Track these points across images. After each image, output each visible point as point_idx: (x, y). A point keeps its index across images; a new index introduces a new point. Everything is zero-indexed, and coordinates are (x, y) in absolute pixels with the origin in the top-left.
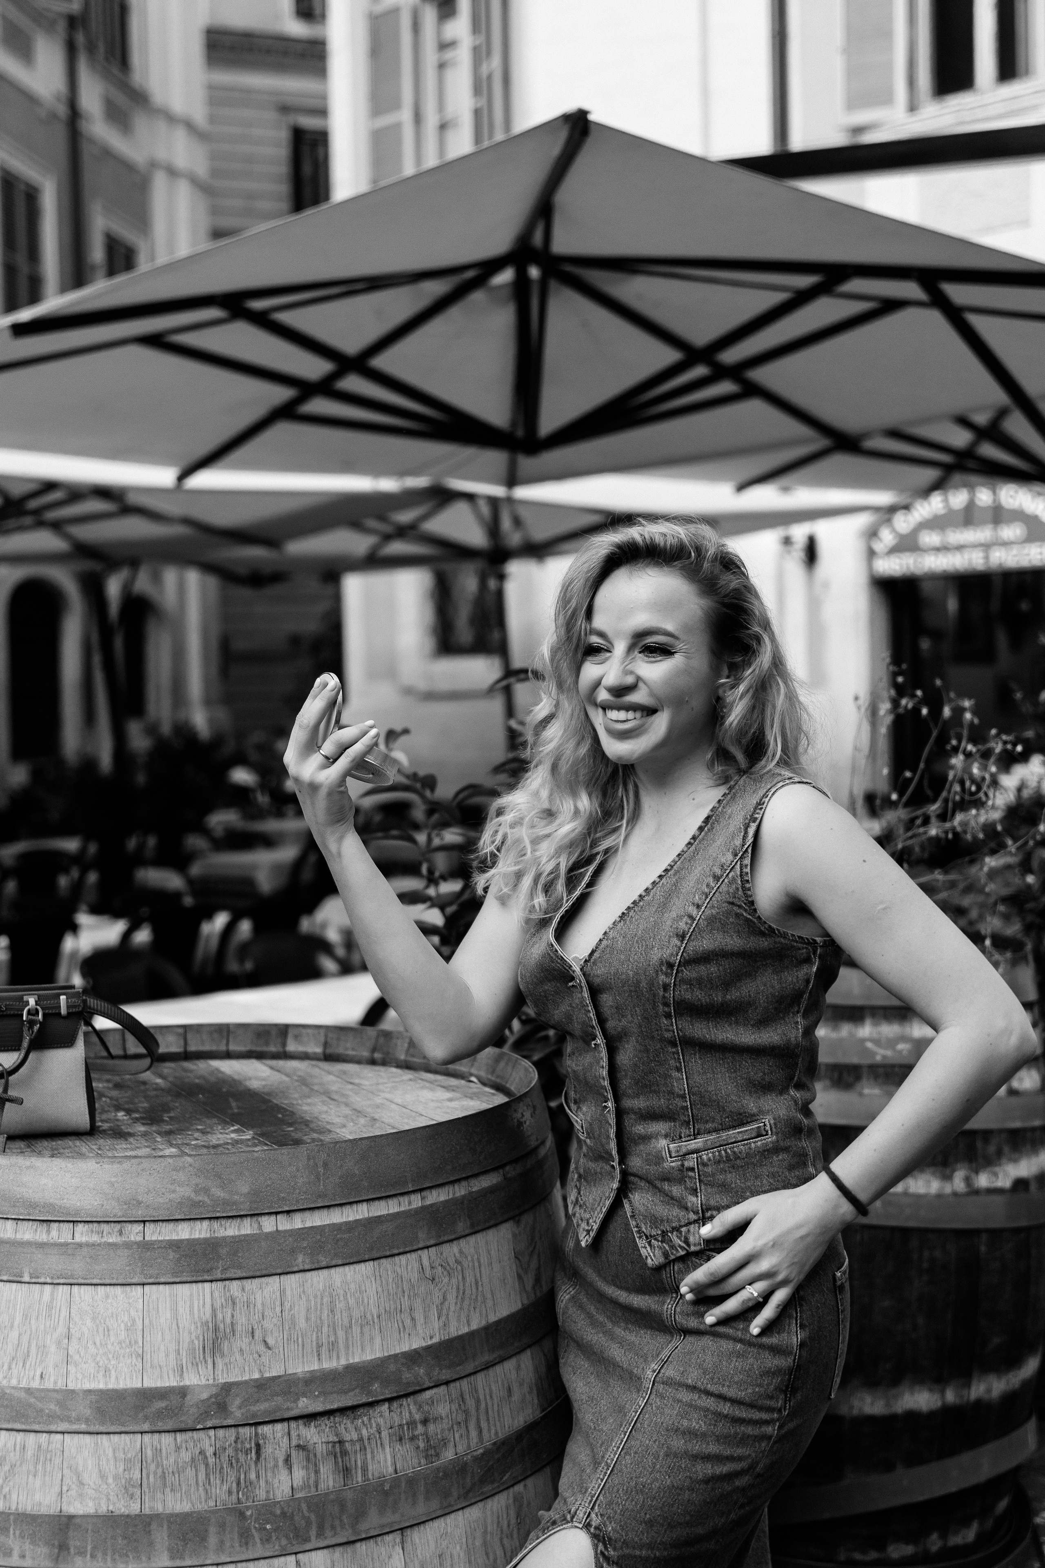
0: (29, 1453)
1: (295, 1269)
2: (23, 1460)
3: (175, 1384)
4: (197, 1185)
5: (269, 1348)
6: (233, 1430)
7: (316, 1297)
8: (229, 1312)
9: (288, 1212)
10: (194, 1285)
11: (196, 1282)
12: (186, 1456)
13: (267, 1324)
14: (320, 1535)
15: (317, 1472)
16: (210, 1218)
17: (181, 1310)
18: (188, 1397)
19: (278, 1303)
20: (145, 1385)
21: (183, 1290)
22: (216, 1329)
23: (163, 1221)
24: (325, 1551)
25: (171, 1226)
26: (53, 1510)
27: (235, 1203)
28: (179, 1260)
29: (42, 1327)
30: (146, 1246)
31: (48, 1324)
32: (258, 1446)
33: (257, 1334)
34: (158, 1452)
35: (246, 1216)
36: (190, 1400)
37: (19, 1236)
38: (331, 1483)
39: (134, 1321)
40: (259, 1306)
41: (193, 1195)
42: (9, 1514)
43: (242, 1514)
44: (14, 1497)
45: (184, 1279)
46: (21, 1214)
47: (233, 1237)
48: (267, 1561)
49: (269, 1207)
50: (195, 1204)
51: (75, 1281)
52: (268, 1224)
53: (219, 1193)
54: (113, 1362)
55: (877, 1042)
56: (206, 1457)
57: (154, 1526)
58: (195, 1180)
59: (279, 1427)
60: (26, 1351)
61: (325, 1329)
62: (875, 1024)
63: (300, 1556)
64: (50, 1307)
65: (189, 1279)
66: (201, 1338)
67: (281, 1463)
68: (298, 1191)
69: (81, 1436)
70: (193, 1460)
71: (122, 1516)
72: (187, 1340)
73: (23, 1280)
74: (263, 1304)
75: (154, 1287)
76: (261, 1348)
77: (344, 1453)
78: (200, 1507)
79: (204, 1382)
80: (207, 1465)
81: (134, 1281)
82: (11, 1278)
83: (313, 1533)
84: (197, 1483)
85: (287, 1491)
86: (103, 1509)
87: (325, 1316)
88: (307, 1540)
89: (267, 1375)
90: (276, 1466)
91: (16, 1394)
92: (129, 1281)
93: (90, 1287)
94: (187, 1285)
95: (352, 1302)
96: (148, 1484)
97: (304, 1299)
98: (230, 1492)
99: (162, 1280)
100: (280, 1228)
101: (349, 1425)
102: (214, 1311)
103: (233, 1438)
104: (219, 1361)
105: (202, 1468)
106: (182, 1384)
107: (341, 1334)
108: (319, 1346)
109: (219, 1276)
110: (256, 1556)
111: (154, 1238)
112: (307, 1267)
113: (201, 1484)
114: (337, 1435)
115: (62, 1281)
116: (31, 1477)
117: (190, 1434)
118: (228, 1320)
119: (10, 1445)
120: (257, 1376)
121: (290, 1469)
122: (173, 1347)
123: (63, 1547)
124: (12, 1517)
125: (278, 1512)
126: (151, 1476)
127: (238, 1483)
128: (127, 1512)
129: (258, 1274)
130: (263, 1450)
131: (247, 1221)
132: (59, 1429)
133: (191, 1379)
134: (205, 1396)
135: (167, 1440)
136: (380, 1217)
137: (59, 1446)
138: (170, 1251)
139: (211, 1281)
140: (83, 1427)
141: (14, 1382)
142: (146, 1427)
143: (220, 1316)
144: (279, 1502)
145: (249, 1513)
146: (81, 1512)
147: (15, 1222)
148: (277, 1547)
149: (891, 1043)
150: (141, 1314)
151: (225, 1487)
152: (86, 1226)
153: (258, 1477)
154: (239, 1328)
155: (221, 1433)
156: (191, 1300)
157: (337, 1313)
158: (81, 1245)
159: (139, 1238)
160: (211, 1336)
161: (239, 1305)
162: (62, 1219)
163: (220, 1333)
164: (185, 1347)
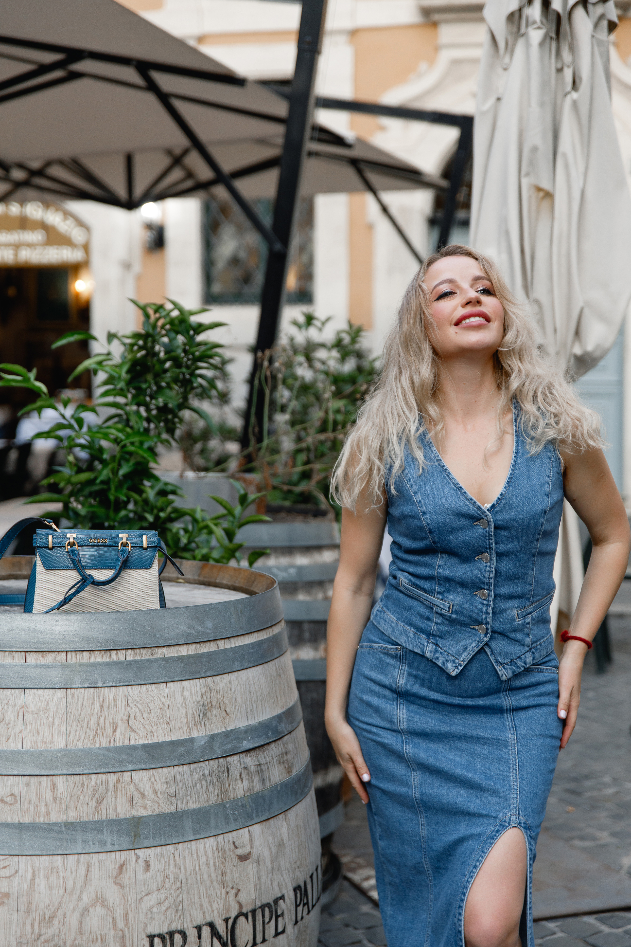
0: (111, 786)
1: (235, 670)
2: (107, 790)
3: (187, 737)
4: (189, 624)
5: (228, 714)
6: (216, 760)
7: (243, 685)
8: (209, 694)
9: (229, 638)
10: (191, 681)
11: (192, 679)
12: (196, 777)
13: (226, 701)
14: (257, 816)
15: (252, 782)
16: (196, 643)
17: (186, 695)
18: (195, 744)
19: (229, 689)
20: (173, 739)
21: (186, 684)
22: (204, 705)
23: (173, 645)
24: (259, 825)
25: (177, 648)
26: (129, 815)
27: (207, 634)
28: (184, 667)
29: (112, 712)
30: (167, 660)
31: (115, 710)
32: (228, 768)
33: (222, 706)
34: (182, 776)
35: (211, 641)
36: (197, 745)
37: (92, 660)
38: (258, 788)
39: (163, 703)
40: (221, 691)
41: (187, 630)
42: (103, 821)
43: (225, 806)
44: (104, 811)
45: (187, 678)
46: (93, 647)
47: (208, 652)
48: (237, 831)
49: (222, 635)
50: (189, 635)
51: (130, 683)
52: (222, 645)
53: (199, 628)
54: (155, 728)
55: (278, 568)
56: (206, 777)
57: (185, 818)
58: (188, 621)
59: (236, 757)
60: (103, 727)
61: (248, 703)
62: (277, 557)
63: (250, 827)
64: (115, 700)
65: (190, 678)
66: (197, 711)
67: (238, 777)
68: (232, 626)
69: (141, 771)
70: (200, 779)
71: (168, 813)
72: (191, 712)
73: (98, 685)
74: (223, 690)
75: (172, 683)
76: (224, 714)
77: (262, 770)
78: (205, 804)
79: (201, 735)
80: (206, 781)
81: (162, 681)
82: (90, 686)
83: (254, 815)
84: (203, 792)
85: (242, 792)
86: (157, 811)
87: (248, 696)
88: (252, 819)
89: (228, 729)
90: (236, 779)
91: (100, 752)
92: (160, 681)
93: (137, 686)
94: (188, 681)
95: (257, 687)
96: (179, 794)
97: (239, 686)
98: (218, 795)
99: (177, 679)
100: (226, 647)
101: (262, 756)
102: (202, 695)
103: (217, 765)
104: (207, 722)
105: (204, 783)
106: (191, 737)
107: (254, 705)
108: (247, 712)
109: (203, 675)
110: (232, 829)
111: (169, 656)
112: (239, 669)
113: (204, 792)
114: (258, 761)
115: (122, 684)
116: (113, 798)
117: (197, 764)
118: (209, 700)
119: (99, 782)
120: (224, 730)
121: (242, 780)
122: (184, 717)
123: (137, 836)
124: (105, 823)
125: (240, 804)
126: (180, 790)
127: (221, 790)
128: (169, 812)
129: (220, 673)
130: (230, 771)
131: (212, 643)
132: (129, 769)
133: (195, 734)
134: (203, 742)
135: (186, 768)
136: (262, 640)
137: (129, 779)
138: (178, 662)
139: (199, 678)
140: (143, 766)
141: (98, 745)
142: (176, 762)
143: (205, 698)
144: (240, 799)
145: (228, 806)
146: (145, 815)
147: (88, 653)
148: (241, 824)
149: (286, 569)
150: (166, 699)
151: (216, 793)
152: (133, 651)
153: (229, 786)
154: (214, 704)
155: (211, 762)
156: (191, 689)
157: (252, 694)
158: (130, 662)
159: (162, 656)
160: (202, 709)
161: (213, 691)
162: (118, 648)
163: (206, 708)
164: (190, 716)
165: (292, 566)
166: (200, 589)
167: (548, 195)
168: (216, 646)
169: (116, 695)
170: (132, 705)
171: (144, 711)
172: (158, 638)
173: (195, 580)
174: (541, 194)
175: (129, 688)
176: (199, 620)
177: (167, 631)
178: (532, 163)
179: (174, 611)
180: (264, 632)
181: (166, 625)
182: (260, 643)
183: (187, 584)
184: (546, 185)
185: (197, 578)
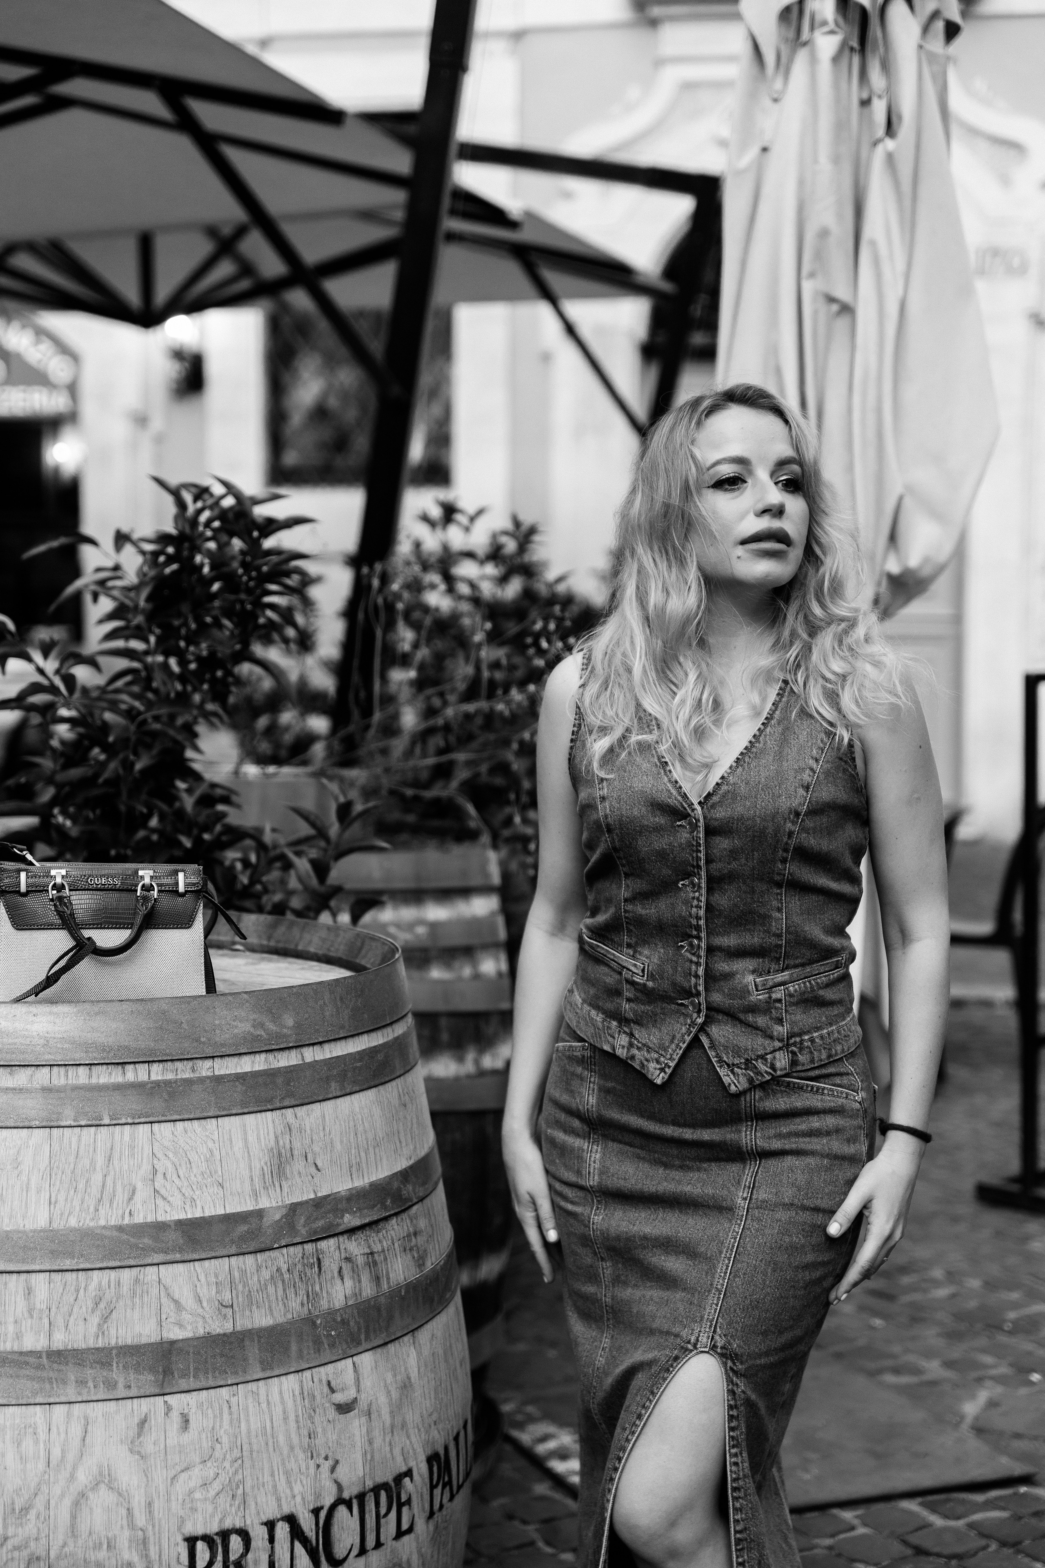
0: (125, 1290)
1: (331, 1096)
2: (119, 1297)
3: (252, 1208)
4: (254, 1020)
5: (318, 1170)
6: (300, 1247)
7: (345, 1122)
8: (288, 1137)
9: (320, 1043)
10: (258, 1115)
11: (260, 1111)
12: (266, 1274)
13: (316, 1148)
14: (367, 1338)
15: (360, 1281)
16: (266, 1051)
17: (250, 1139)
18: (265, 1219)
19: (321, 1128)
20: (228, 1212)
21: (250, 1119)
22: (280, 1154)
23: (229, 1056)
24: (370, 1352)
25: (235, 1060)
26: (154, 1338)
27: (285, 1036)
28: (246, 1091)
29: (126, 1167)
30: (218, 1080)
31: (132, 1163)
32: (319, 1260)
33: (309, 1156)
34: (243, 1272)
35: (292, 1047)
36: (267, 1221)
37: (94, 1081)
38: (369, 1291)
39: (211, 1151)
40: (308, 1131)
41: (252, 1030)
42: (112, 1349)
43: (314, 1323)
44: (113, 1332)
45: (251, 1109)
46: (95, 1058)
47: (285, 1067)
48: (333, 1364)
49: (309, 1039)
50: (257, 1038)
51: (156, 1119)
52: (310, 1055)
53: (271, 1027)
54: (197, 1193)
55: (398, 925)
56: (282, 1274)
57: (247, 1343)
58: (253, 1016)
59: (332, 1242)
60: (111, 1190)
61: (353, 1151)
62: (395, 907)
63: (355, 1358)
64: (132, 1147)
65: (256, 1109)
66: (269, 1164)
67: (336, 1274)
68: (326, 1024)
69: (175, 1265)
70: (272, 1277)
71: (219, 1335)
72: (258, 1166)
73: (103, 1122)
74: (311, 1130)
75: (226, 1118)
76: (313, 1170)
77: (375, 1263)
78: (280, 1319)
79: (274, 1205)
80: (283, 1281)
81: (210, 1114)
82: (90, 1123)
83: (363, 1337)
84: (277, 1299)
85: (342, 1298)
86: (201, 1332)
87: (352, 1140)
88: (359, 1343)
89: (319, 1195)
90: (333, 1278)
91: (107, 1233)
92: (206, 1114)
93: (169, 1124)
94: (253, 1115)
95: (367, 1125)
96: (238, 1304)
97: (338, 1123)
98: (302, 1304)
99: (234, 1112)
100: (317, 1059)
101: (375, 1239)
102: (276, 1137)
103: (301, 1255)
104: (284, 1183)
105: (280, 1284)
106: (257, 1208)
107: (363, 1154)
108: (351, 1167)
109: (278, 1105)
110: (326, 1361)
111: (222, 1072)
112: (338, 1094)
113: (280, 1299)
114: (369, 1247)
115: (143, 1120)
116: (128, 1310)
117: (267, 1253)
118: (288, 1146)
119: (105, 1282)
120: (312, 1196)
121: (342, 1279)
122: (246, 1173)
123: (167, 1372)
124: (114, 1352)
125: (339, 1319)
126: (240, 1295)
127: (308, 1296)
128: (222, 1332)
129: (306, 1101)
130: (322, 1264)
131: (293, 1053)
132: (155, 1261)
133: (264, 1203)
134: (277, 1217)
135: (250, 1260)
136: (375, 1047)
137: (155, 1277)
138: (237, 1083)
139: (272, 1110)
140: (178, 1256)
141: (102, 1222)
142: (233, 1250)
143: (281, 1143)
144: (339, 1310)
145: (319, 1322)
146: (181, 1337)
147: (87, 1068)
148: (340, 1352)
149: (410, 926)
150: (217, 1145)
151: (299, 1301)
152: (161, 1065)
153: (321, 1289)
154: (296, 1153)
155: (291, 1249)
156: (257, 1128)
157: (359, 1136)
158: (157, 1084)
159: (210, 1074)
160: (276, 1161)
161: (294, 1131)
162: (136, 1060)
163: (283, 1160)
164: (257, 1173)
165: (421, 922)
166: (270, 961)
167: (846, 310)
168: (299, 1056)
169: (133, 1137)
170: (160, 1155)
171: (180, 1165)
172: (204, 1043)
173: (262, 945)
174: (835, 307)
175: (156, 1126)
176: (271, 1013)
177: (218, 1032)
178: (819, 255)
179: (230, 998)
180: (379, 1033)
181: (217, 1022)
182: (372, 1051)
183: (248, 953)
184: (842, 293)
185: (265, 942)
